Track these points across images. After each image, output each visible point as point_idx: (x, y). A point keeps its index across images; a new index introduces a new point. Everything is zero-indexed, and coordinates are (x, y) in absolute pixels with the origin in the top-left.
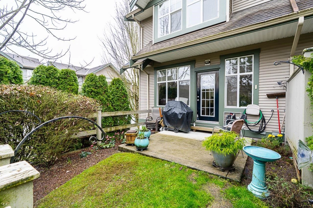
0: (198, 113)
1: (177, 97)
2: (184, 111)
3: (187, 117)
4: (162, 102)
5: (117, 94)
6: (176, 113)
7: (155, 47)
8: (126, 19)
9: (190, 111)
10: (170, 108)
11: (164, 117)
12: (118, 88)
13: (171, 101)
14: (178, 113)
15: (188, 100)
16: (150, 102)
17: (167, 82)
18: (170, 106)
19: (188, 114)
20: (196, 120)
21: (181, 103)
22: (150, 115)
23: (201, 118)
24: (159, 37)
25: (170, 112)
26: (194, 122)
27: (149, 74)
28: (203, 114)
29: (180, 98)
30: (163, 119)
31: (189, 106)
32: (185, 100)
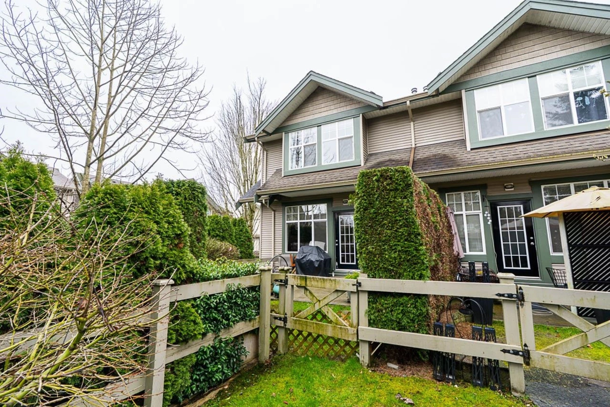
0: (338, 260)
1: (311, 240)
2: (321, 257)
3: (325, 264)
4: (292, 247)
5: (240, 238)
6: (312, 261)
7: (286, 180)
8: (246, 141)
9: (328, 258)
10: (304, 255)
11: (298, 266)
12: (241, 231)
13: (305, 247)
14: (314, 260)
15: (326, 245)
16: (276, 247)
17: (299, 221)
18: (305, 252)
19: (325, 260)
20: (335, 269)
21: (317, 248)
22: (276, 265)
23: (341, 267)
24: (290, 169)
25: (304, 259)
26: (333, 271)
27: (274, 211)
28: (343, 261)
29: (316, 242)
30: (296, 268)
31: (327, 252)
32: (321, 245)
